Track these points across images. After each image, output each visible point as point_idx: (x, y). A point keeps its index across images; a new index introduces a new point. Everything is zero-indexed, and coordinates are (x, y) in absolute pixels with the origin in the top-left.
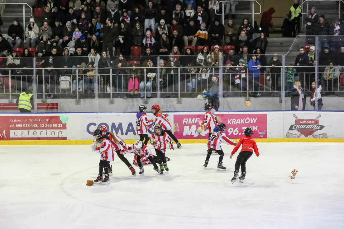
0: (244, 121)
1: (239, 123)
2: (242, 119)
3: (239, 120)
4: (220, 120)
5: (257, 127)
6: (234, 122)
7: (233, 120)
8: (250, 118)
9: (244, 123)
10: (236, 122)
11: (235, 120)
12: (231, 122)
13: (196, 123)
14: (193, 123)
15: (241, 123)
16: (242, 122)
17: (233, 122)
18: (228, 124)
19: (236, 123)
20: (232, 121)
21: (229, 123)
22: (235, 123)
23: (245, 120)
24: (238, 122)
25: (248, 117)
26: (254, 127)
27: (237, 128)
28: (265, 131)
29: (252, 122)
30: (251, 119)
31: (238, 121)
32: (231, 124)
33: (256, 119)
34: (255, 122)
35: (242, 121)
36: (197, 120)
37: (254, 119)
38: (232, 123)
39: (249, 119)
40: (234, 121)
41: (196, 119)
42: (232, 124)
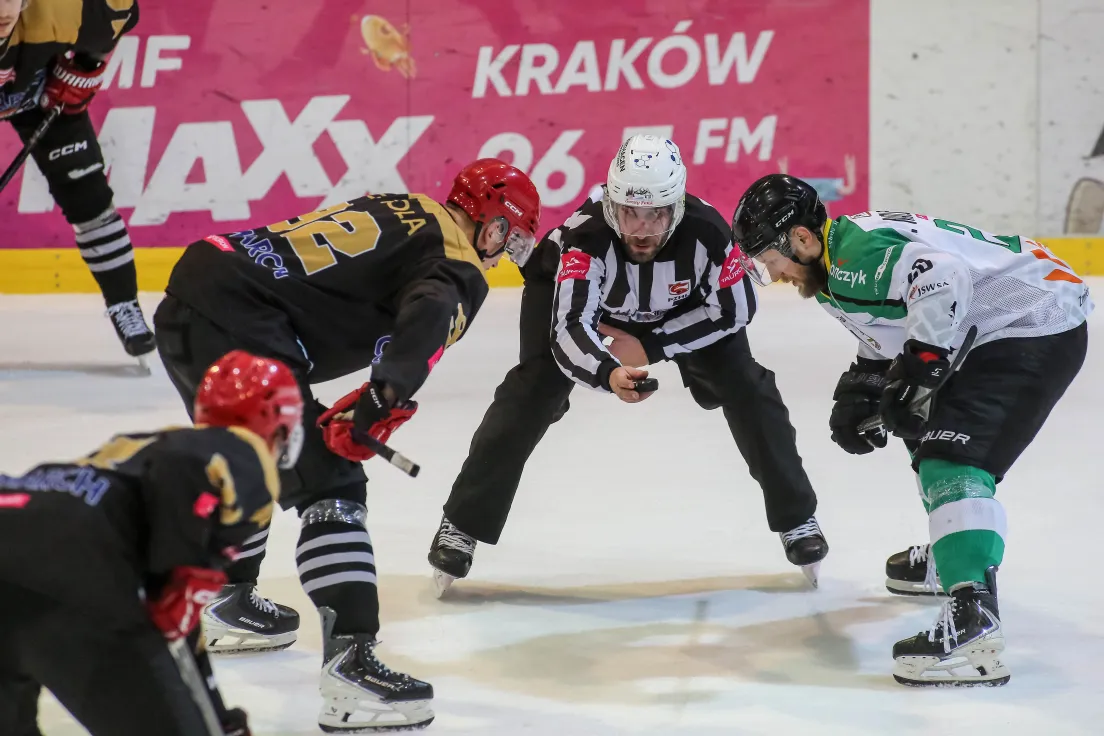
0: (641, 64)
1: (592, 83)
2: (618, 45)
3: (585, 50)
4: (395, 55)
5: (768, 126)
6: (541, 76)
7: (531, 51)
8: (696, 34)
9: (636, 82)
10: (554, 78)
11: (550, 53)
12: (511, 71)
13: (148, 80)
14: (126, 81)
15: (612, 84)
16: (622, 79)
17: (526, 73)
18: (479, 90)
19: (562, 87)
20: (516, 61)
21: (490, 87)
22: (545, 88)
23: (646, 53)
24: (579, 79)
25: (683, 26)
26: (739, 125)
27: (570, 138)
28: (850, 166)
29: (717, 76)
30: (712, 40)
31: (582, 68)
32: (503, 90)
33: (765, 38)
34: (747, 74)
35: (621, 59)
36: (164, 54)
37: (738, 40)
38: (522, 89)
39: (689, 45)
40: (539, 61)
41: (156, 43)
42: (514, 99)
